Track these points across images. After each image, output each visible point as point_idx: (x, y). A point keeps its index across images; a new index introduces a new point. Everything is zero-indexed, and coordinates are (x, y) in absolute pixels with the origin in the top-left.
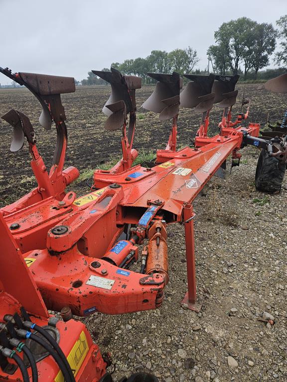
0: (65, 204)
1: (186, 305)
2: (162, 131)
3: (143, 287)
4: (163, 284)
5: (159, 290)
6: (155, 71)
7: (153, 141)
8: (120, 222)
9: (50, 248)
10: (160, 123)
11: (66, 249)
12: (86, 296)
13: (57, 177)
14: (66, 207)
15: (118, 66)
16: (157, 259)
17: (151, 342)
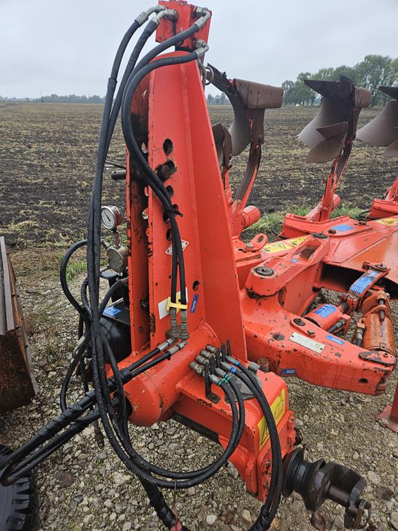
0: (253, 247)
1: (386, 421)
2: (365, 177)
3: (365, 362)
4: (392, 367)
5: (387, 373)
6: (365, 86)
7: (349, 190)
8: (316, 285)
9: (252, 289)
10: (362, 164)
11: (268, 294)
12: (289, 352)
13: (238, 216)
14: (254, 252)
15: (308, 77)
16: (382, 336)
17: (330, 449)
